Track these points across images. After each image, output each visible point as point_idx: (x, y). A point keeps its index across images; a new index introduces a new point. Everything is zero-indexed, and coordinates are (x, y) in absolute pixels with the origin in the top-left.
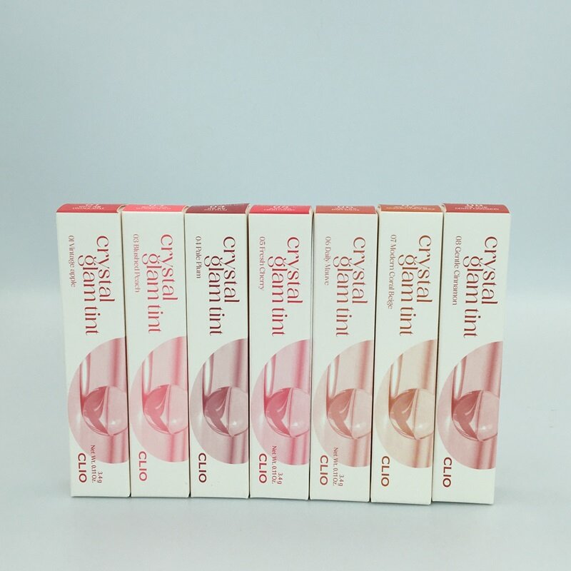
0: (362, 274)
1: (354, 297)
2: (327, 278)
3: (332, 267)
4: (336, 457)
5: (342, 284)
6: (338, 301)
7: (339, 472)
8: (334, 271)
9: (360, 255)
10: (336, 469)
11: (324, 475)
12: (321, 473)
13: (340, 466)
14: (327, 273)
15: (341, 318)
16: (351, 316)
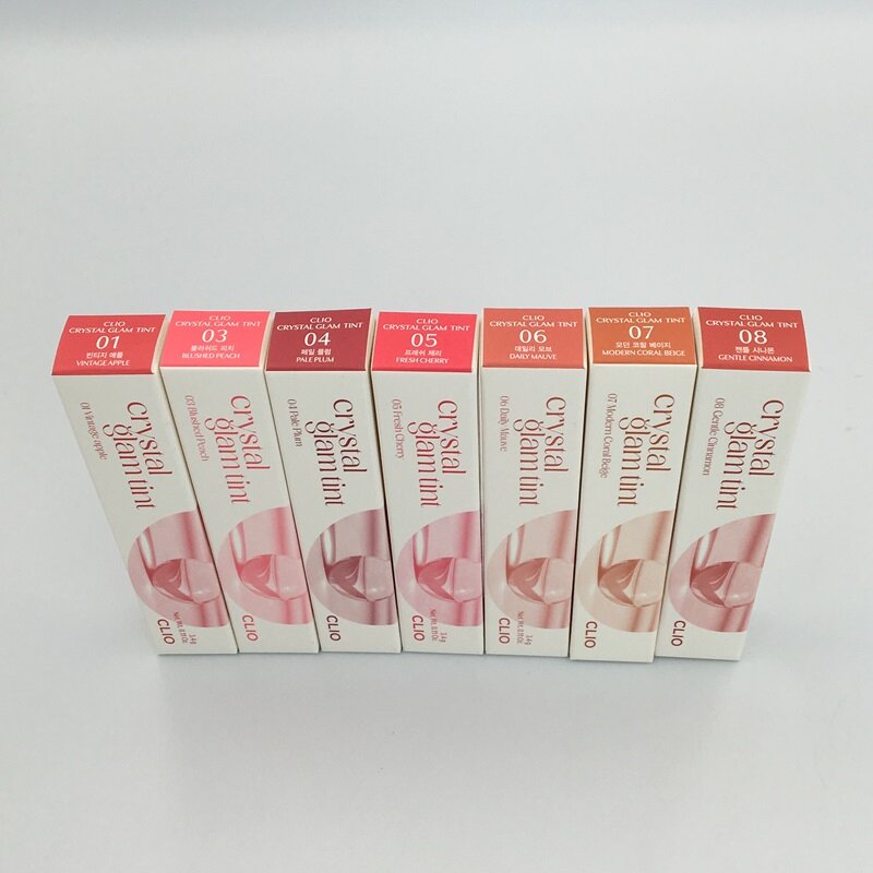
0: (560, 439)
1: (547, 465)
2: (504, 443)
3: (512, 431)
5: (528, 450)
6: (522, 469)
8: (515, 436)
9: (556, 418)
10: (521, 631)
12: (501, 633)
16: (542, 485)
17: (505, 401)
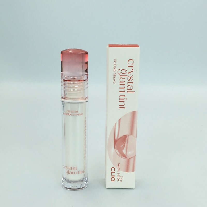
0: (132, 78)
1: (128, 90)
2: (115, 80)
3: (117, 74)
4: (119, 168)
5: (122, 83)
6: (120, 92)
7: (120, 175)
8: (118, 77)
9: (131, 68)
10: (119, 174)
11: (113, 177)
12: (112, 176)
13: (121, 172)
14: (114, 78)
15: (122, 100)
16: (126, 99)
17: (115, 61)
